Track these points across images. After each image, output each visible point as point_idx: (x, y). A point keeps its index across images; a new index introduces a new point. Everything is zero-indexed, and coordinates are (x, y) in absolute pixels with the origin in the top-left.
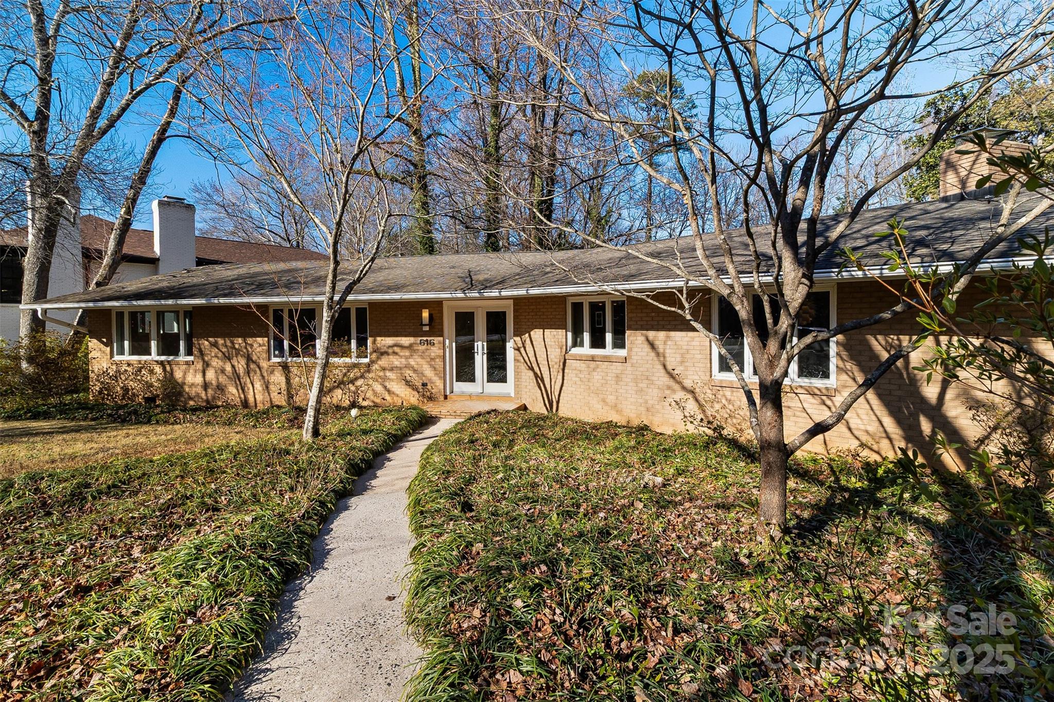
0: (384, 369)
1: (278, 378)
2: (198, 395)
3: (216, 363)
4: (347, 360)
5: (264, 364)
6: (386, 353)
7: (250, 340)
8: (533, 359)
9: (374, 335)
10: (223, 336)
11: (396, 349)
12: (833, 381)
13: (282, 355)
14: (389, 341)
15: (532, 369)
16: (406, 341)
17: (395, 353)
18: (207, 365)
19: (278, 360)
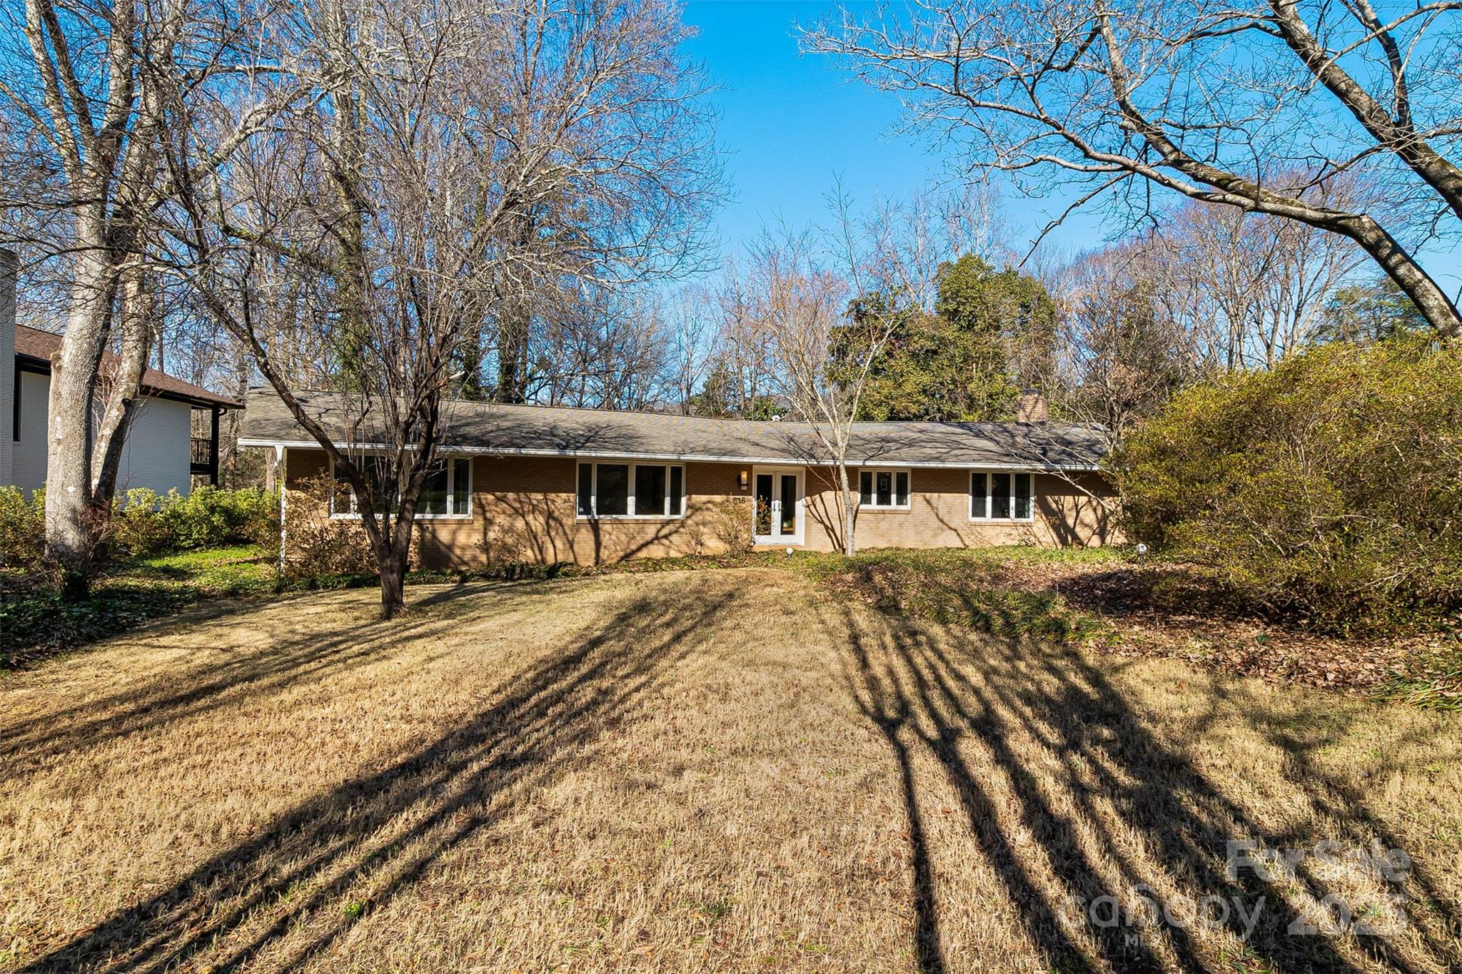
0: (697, 524)
1: (584, 537)
2: (474, 559)
3: (501, 519)
4: (660, 517)
5: (568, 522)
6: (700, 509)
7: (552, 496)
8: (823, 515)
9: (689, 493)
10: (516, 490)
11: (710, 506)
12: (1031, 519)
13: (587, 511)
14: (704, 498)
15: (822, 522)
16: (718, 498)
17: (708, 509)
18: (489, 523)
19: (584, 517)
